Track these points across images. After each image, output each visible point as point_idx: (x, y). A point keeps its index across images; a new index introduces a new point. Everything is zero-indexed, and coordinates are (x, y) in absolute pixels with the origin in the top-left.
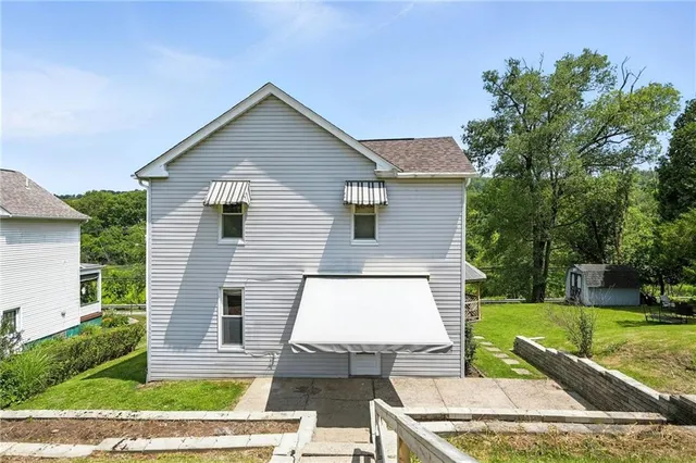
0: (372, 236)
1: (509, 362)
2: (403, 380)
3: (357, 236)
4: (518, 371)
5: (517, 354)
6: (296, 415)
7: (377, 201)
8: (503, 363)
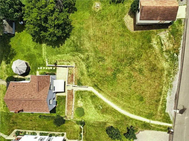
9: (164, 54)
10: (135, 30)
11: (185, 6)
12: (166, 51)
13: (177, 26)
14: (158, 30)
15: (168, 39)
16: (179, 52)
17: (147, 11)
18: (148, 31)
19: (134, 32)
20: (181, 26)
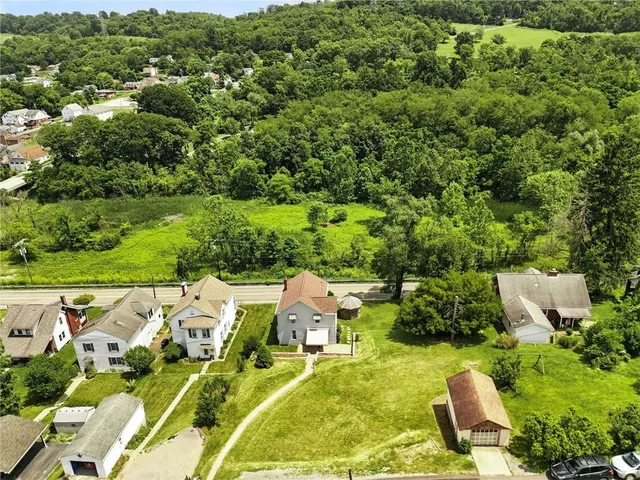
1: (349, 339)
3: (316, 323)
6: (308, 353)
9: (389, 451)
10: (435, 407)
11: (509, 474)
12: (393, 453)
13: (457, 462)
14: (441, 436)
15: (424, 453)
16: (393, 473)
17: (463, 381)
18: (436, 424)
19: (431, 407)
20: (459, 469)
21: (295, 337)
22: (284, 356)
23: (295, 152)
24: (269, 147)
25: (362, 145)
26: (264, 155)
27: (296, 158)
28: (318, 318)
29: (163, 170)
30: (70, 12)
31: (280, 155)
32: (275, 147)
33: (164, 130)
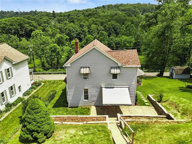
0: (116, 78)
1: (145, 101)
2: (122, 106)
3: (113, 78)
4: (147, 104)
5: (148, 99)
6: (105, 116)
7: (118, 73)
8: (144, 102)
21: (86, 97)
22: (73, 120)
23: (82, 34)
24: (70, 31)
25: (110, 31)
26: (68, 34)
27: (82, 36)
28: (116, 71)
29: (24, 39)
30: (10, 11)
31: (75, 35)
32: (73, 32)
33: (26, 24)
